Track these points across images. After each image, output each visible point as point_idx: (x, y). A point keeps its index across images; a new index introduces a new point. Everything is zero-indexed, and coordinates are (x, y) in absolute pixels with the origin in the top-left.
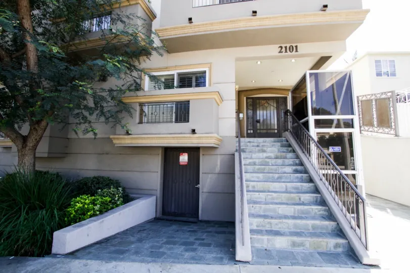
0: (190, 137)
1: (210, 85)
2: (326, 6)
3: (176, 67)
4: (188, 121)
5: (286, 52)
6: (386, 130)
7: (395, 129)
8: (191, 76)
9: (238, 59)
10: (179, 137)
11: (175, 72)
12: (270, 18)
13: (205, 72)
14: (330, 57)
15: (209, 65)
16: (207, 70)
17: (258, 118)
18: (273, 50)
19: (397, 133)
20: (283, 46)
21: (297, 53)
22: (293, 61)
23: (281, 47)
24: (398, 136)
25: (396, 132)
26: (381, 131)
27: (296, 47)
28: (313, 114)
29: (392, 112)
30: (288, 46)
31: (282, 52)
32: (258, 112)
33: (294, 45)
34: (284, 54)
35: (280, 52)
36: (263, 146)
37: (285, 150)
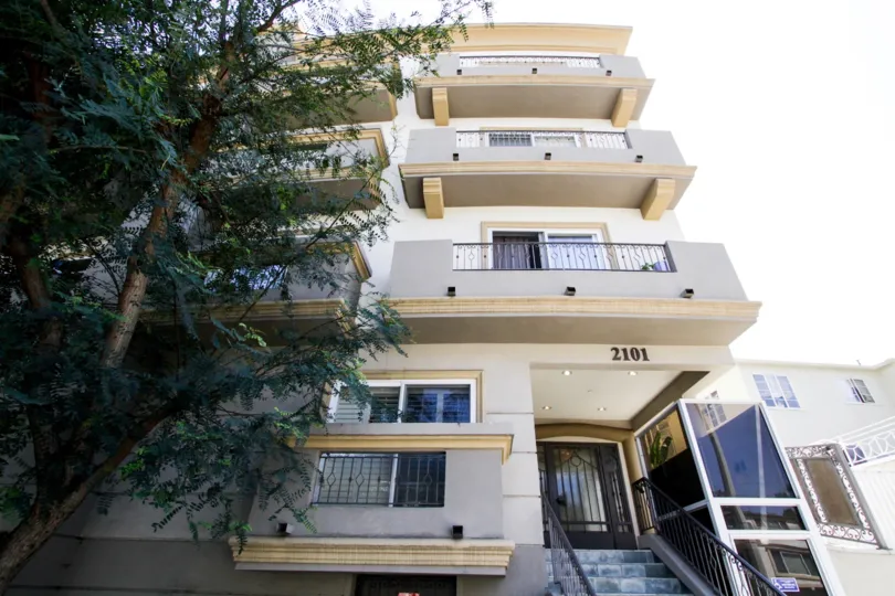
0: (449, 548)
1: (480, 419)
2: (690, 291)
3: (405, 372)
4: (442, 505)
5: (626, 358)
6: (854, 532)
7: (872, 530)
8: (433, 392)
9: (534, 366)
10: (421, 548)
11: (401, 383)
12: (599, 301)
13: (468, 388)
14: (707, 373)
15: (477, 375)
16: (472, 383)
17: (560, 493)
18: (601, 353)
19: (882, 542)
20: (620, 347)
21: (646, 362)
22: (633, 373)
23: (617, 350)
24: (886, 548)
25: (876, 537)
26: (840, 533)
27: (644, 350)
28: (717, 494)
29: (849, 490)
30: (629, 347)
31: (619, 359)
32: (559, 476)
33: (639, 347)
34: (622, 362)
35: (616, 358)
36: (605, 572)
37: (663, 587)
